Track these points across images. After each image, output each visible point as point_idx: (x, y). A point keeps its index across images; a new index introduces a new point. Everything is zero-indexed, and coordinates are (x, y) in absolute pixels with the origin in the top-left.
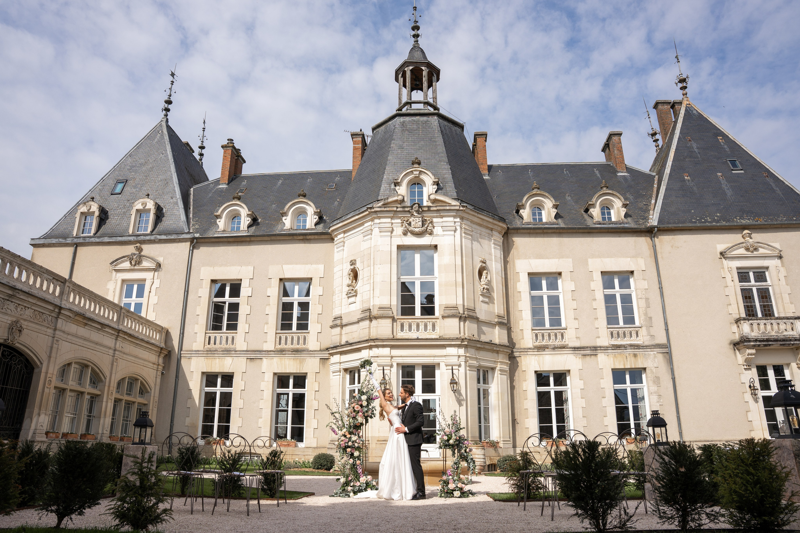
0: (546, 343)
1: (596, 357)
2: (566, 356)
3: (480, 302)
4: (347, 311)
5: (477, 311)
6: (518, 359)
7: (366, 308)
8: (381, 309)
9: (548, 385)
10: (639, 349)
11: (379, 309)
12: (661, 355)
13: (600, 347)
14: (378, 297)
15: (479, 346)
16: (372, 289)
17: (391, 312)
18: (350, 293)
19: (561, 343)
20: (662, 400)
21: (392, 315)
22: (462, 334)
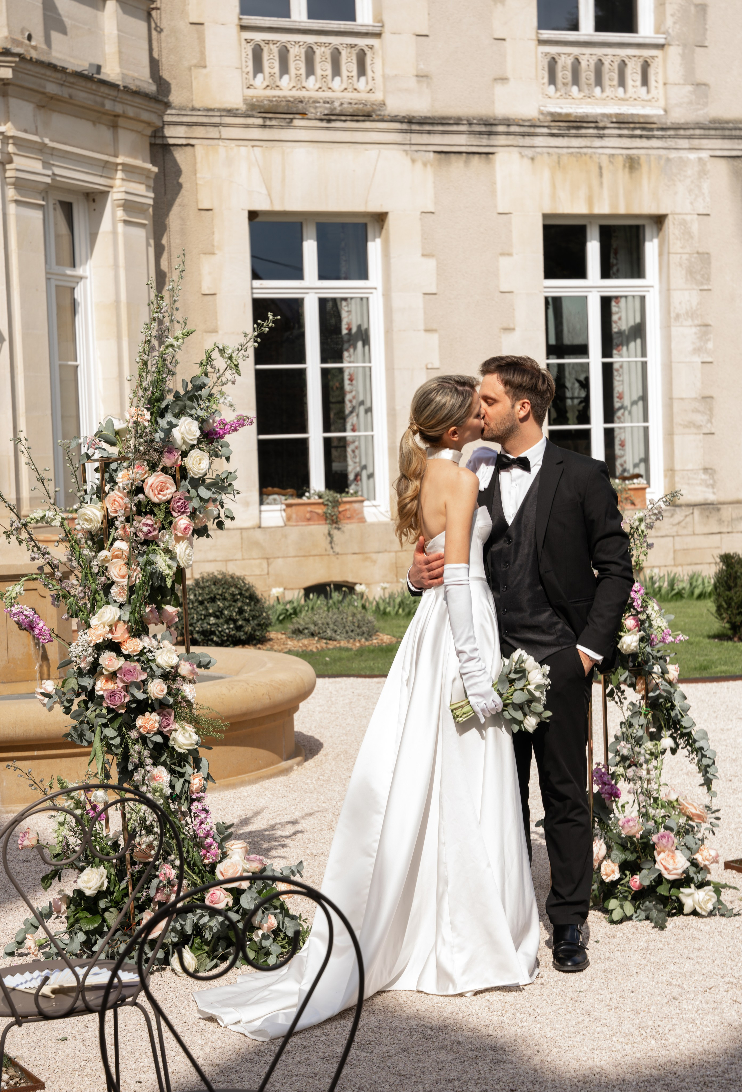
0: (297, 93)
1: (489, 162)
2: (373, 152)
6: (180, 156)
9: (297, 273)
10: (648, 137)
12: (723, 166)
13: (508, 122)
15: (51, 88)
19: (355, 95)
20: (710, 345)
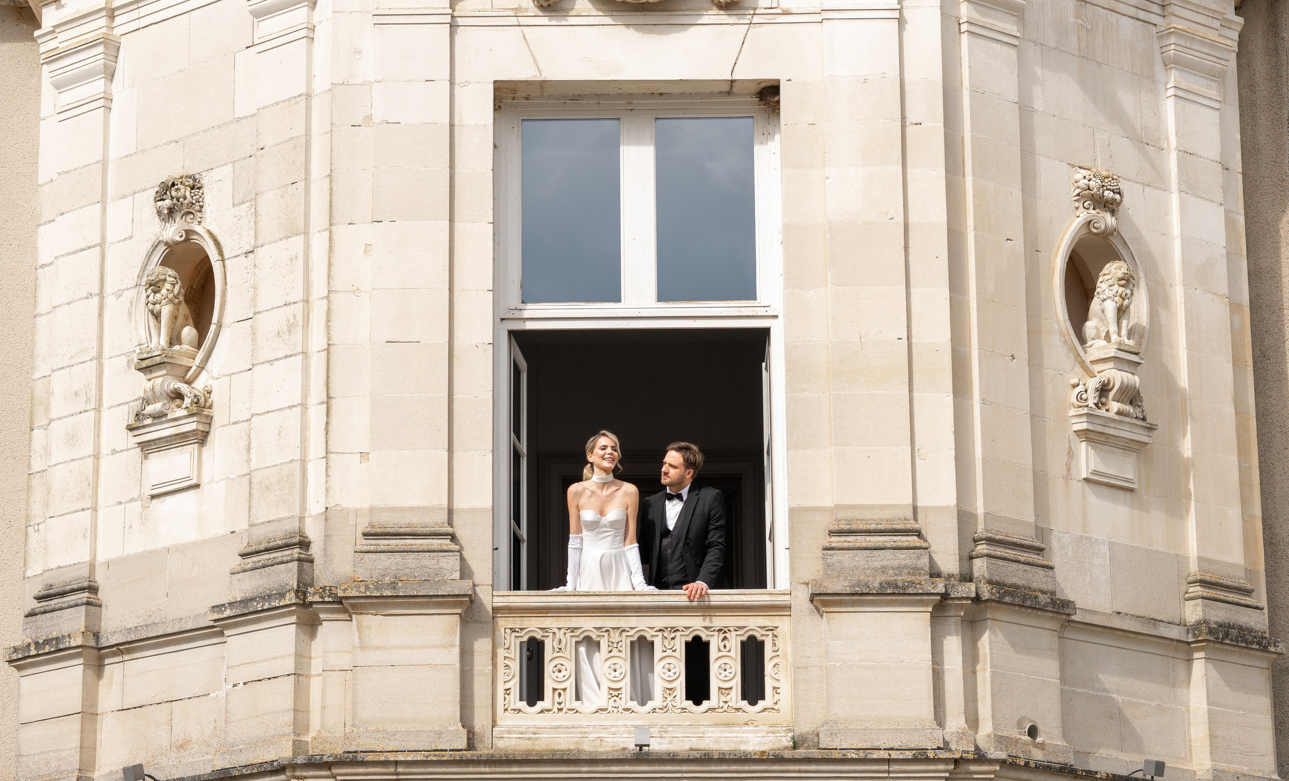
3: (1077, 487)
4: (134, 547)
5: (1058, 557)
7: (278, 533)
8: (383, 543)
11: (372, 544)
14: (364, 455)
16: (317, 393)
17: (450, 564)
18: (159, 417)
21: (464, 587)
22: (955, 722)
